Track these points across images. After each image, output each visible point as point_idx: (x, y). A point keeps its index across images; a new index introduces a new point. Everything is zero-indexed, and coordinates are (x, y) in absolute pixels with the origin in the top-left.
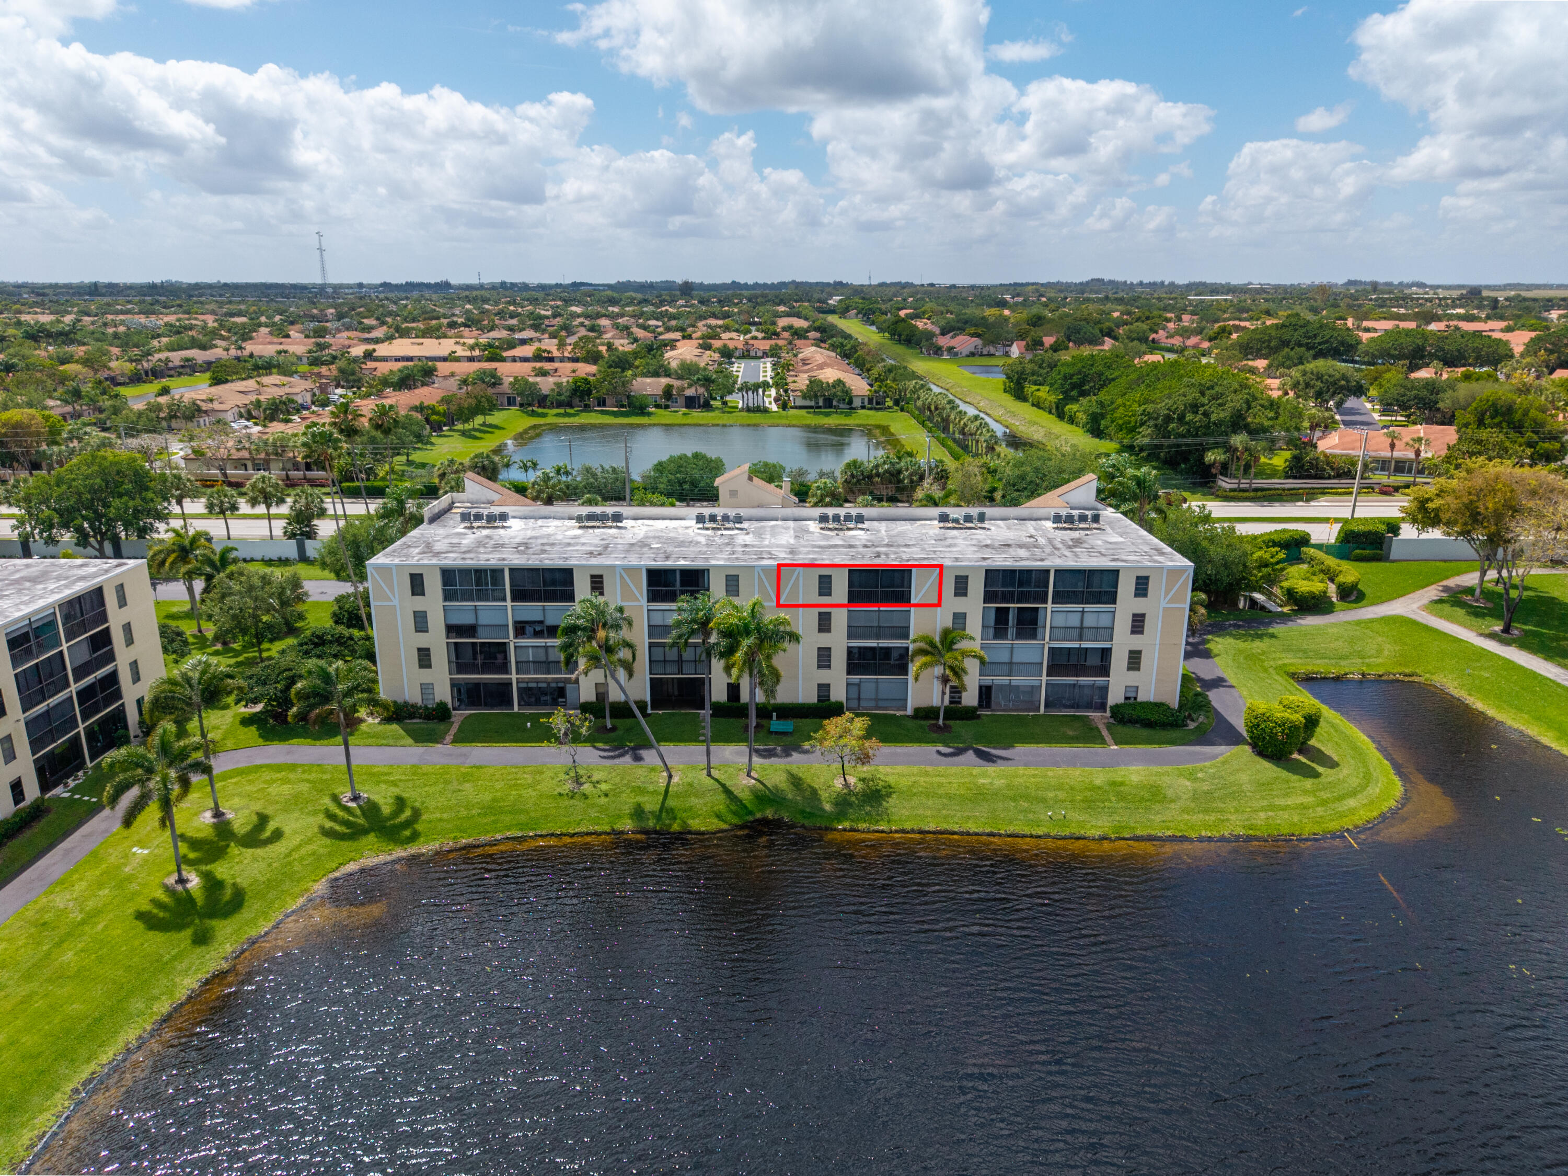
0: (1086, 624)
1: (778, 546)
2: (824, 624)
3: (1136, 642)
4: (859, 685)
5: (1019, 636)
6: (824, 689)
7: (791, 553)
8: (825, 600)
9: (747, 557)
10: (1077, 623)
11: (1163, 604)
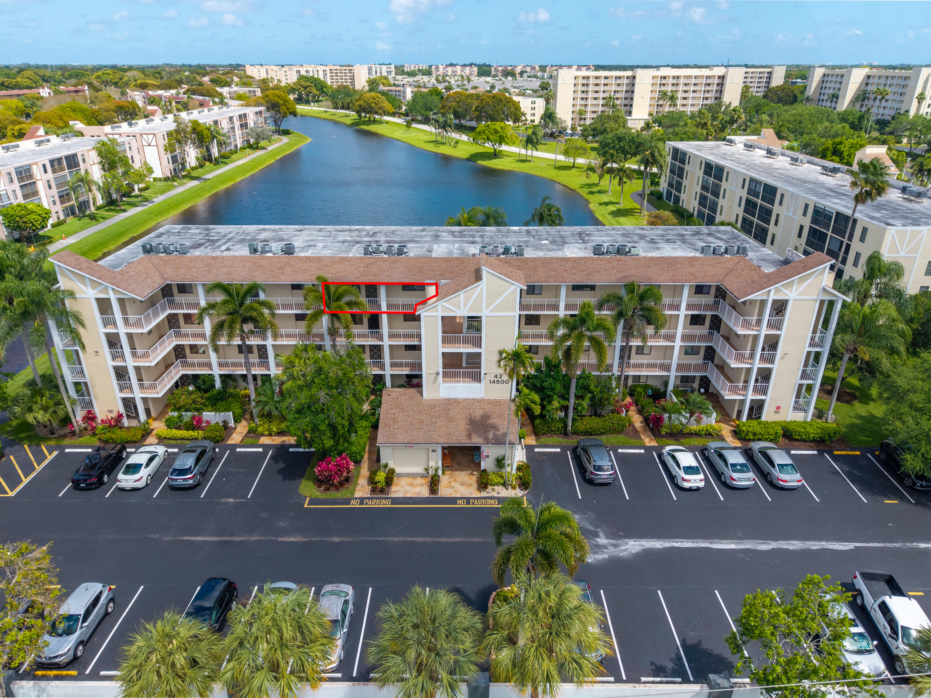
1: (447, 242)
7: (437, 236)
9: (471, 233)
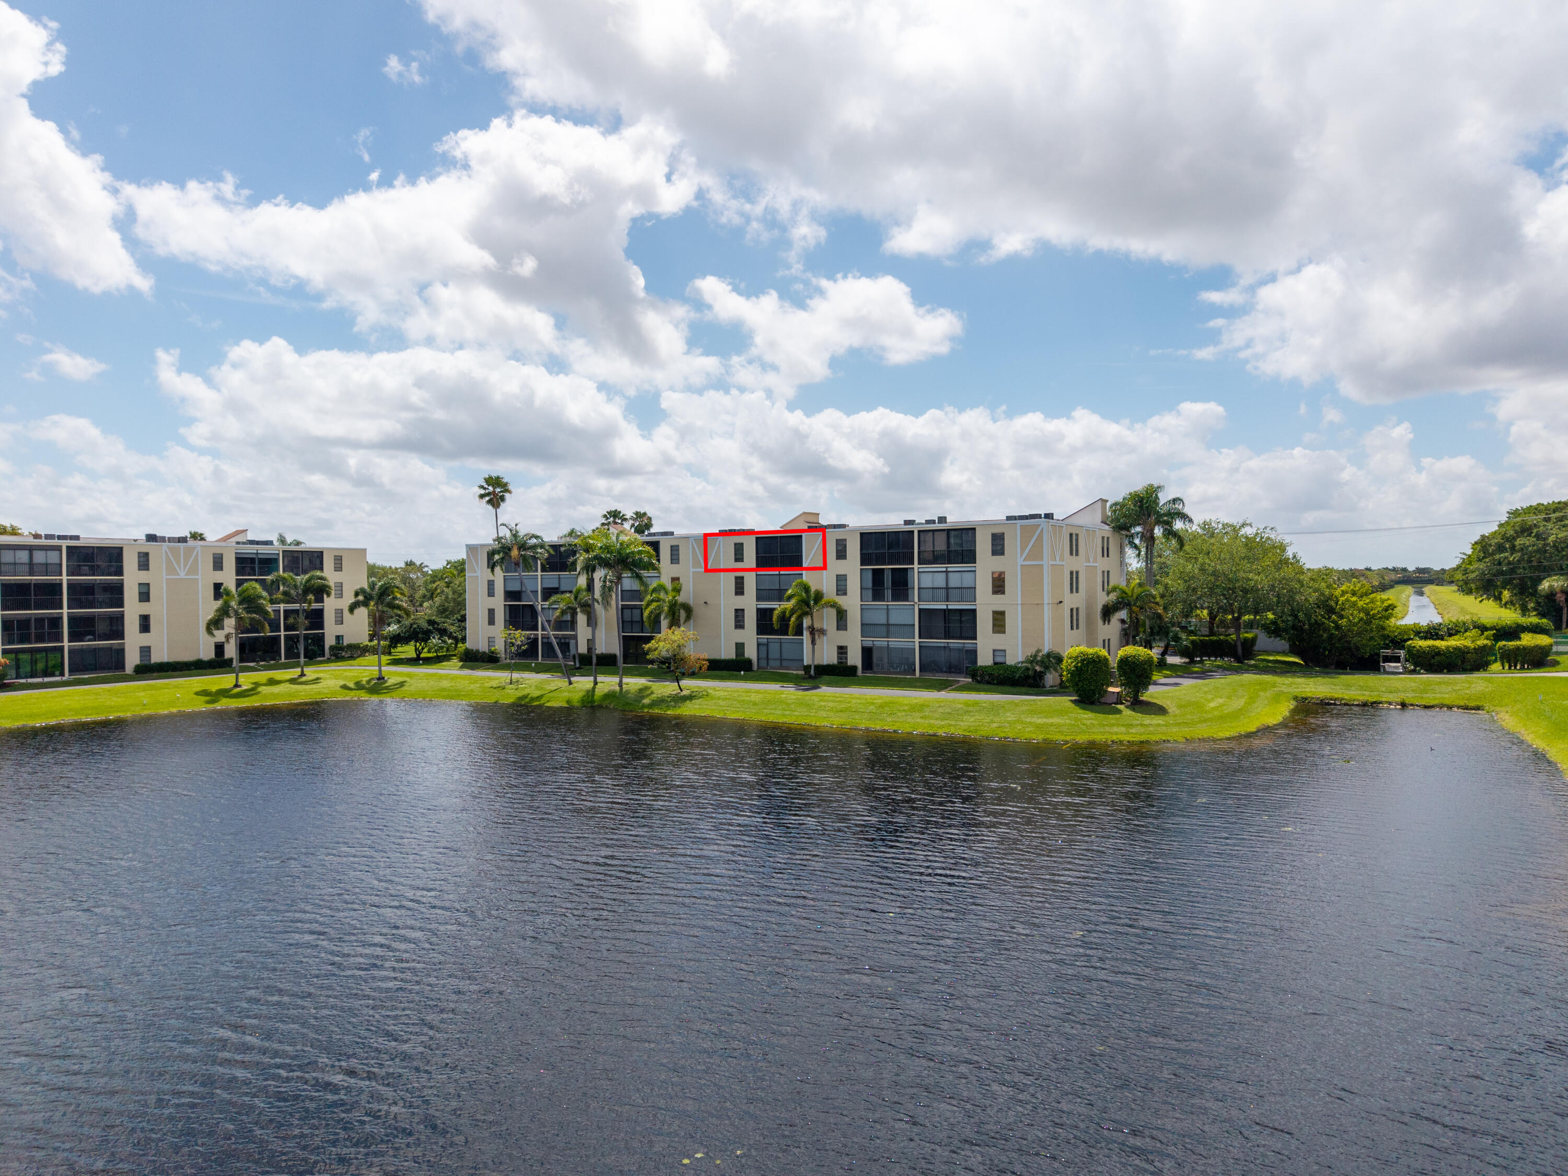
0: (951, 585)
2: (739, 589)
3: (999, 602)
4: (767, 645)
5: (895, 598)
6: (740, 647)
8: (739, 565)
10: (943, 585)
11: (1020, 561)
